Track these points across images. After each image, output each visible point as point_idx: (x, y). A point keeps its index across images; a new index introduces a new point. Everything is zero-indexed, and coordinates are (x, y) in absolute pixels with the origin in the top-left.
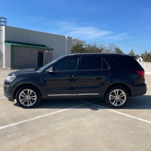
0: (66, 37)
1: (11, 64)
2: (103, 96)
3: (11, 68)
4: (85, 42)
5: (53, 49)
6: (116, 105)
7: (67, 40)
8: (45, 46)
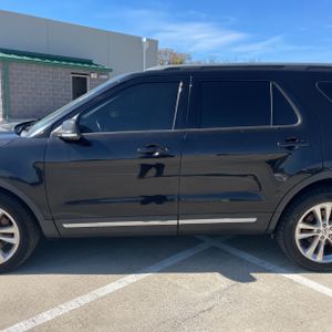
0: (144, 40)
1: (4, 107)
2: (273, 226)
3: (4, 117)
4: (190, 59)
5: (111, 70)
6: (319, 258)
7: (146, 47)
8: (90, 63)
